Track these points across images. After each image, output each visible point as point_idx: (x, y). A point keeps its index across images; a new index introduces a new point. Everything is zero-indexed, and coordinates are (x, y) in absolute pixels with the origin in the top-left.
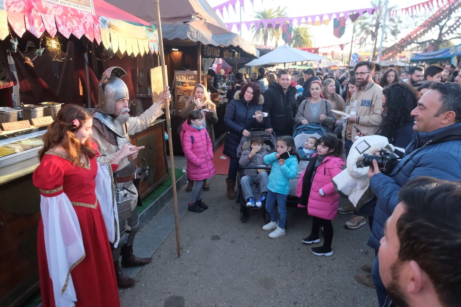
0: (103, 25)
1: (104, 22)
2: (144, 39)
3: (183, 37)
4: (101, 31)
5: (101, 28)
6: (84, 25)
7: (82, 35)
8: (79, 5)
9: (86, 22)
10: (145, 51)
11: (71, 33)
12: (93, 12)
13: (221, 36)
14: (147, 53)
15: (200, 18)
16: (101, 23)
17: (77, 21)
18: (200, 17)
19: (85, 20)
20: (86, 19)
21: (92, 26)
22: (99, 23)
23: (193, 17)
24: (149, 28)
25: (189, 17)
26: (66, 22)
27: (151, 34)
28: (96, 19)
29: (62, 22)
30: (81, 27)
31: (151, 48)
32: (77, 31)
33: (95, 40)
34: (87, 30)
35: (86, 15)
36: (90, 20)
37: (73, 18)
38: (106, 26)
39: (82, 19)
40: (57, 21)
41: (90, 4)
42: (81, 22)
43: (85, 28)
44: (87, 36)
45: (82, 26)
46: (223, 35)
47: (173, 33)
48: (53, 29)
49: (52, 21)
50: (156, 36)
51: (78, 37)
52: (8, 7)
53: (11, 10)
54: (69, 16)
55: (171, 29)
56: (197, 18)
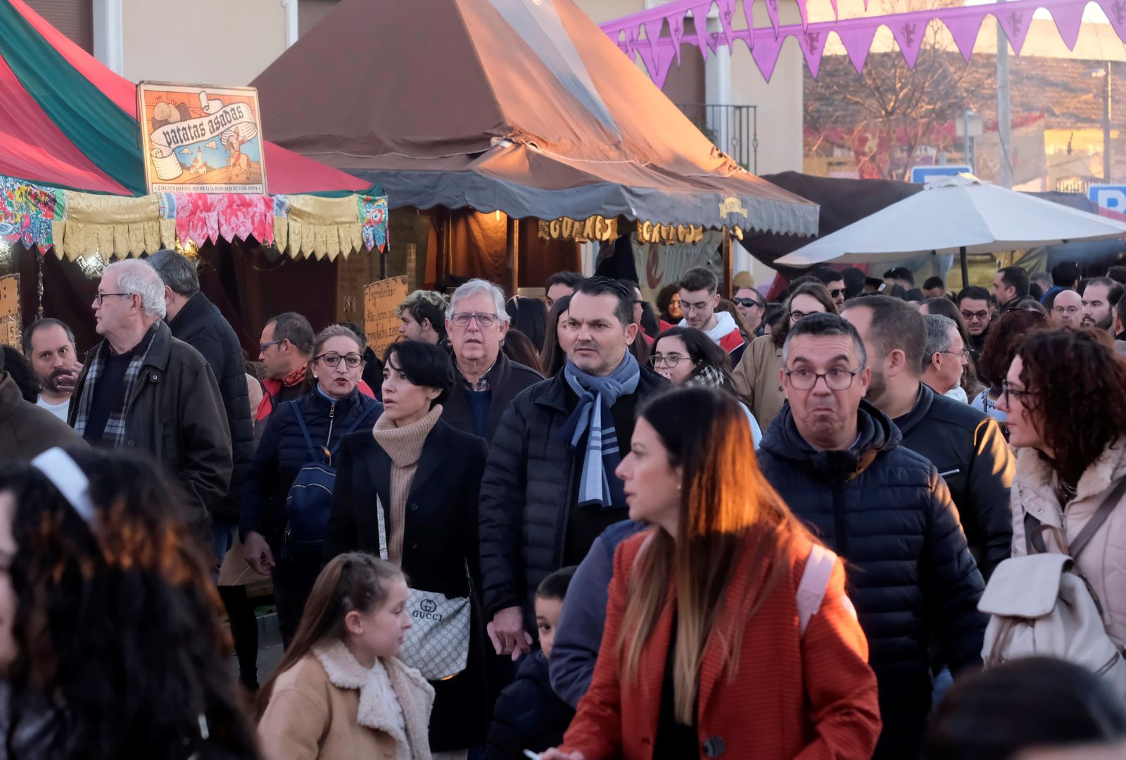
0: (279, 210)
1: (281, 205)
2: (352, 223)
3: (457, 202)
4: (274, 221)
5: (275, 217)
6: (253, 218)
7: (247, 234)
8: (247, 186)
9: (255, 213)
10: (353, 248)
11: (234, 233)
12: (265, 193)
13: (566, 191)
14: (358, 250)
15: (513, 143)
16: (275, 207)
17: (244, 213)
18: (514, 140)
19: (255, 209)
20: (256, 207)
21: (264, 218)
22: (273, 209)
23: (494, 140)
24: (365, 197)
25: (486, 139)
26: (230, 218)
27: (370, 208)
28: (268, 204)
29: (226, 220)
30: (248, 222)
31: (368, 240)
32: (242, 229)
33: (265, 240)
34: (256, 225)
35: (256, 200)
36: (261, 207)
37: (240, 210)
38: (284, 213)
39: (250, 209)
40: (220, 219)
41: (261, 180)
42: (248, 214)
43: (253, 223)
44: (255, 235)
45: (250, 220)
46: (572, 190)
47: (431, 191)
48: (215, 232)
49: (215, 221)
50: (380, 211)
51: (242, 239)
52: (178, 213)
53: (180, 216)
54: (235, 207)
55: (425, 181)
56: (507, 145)
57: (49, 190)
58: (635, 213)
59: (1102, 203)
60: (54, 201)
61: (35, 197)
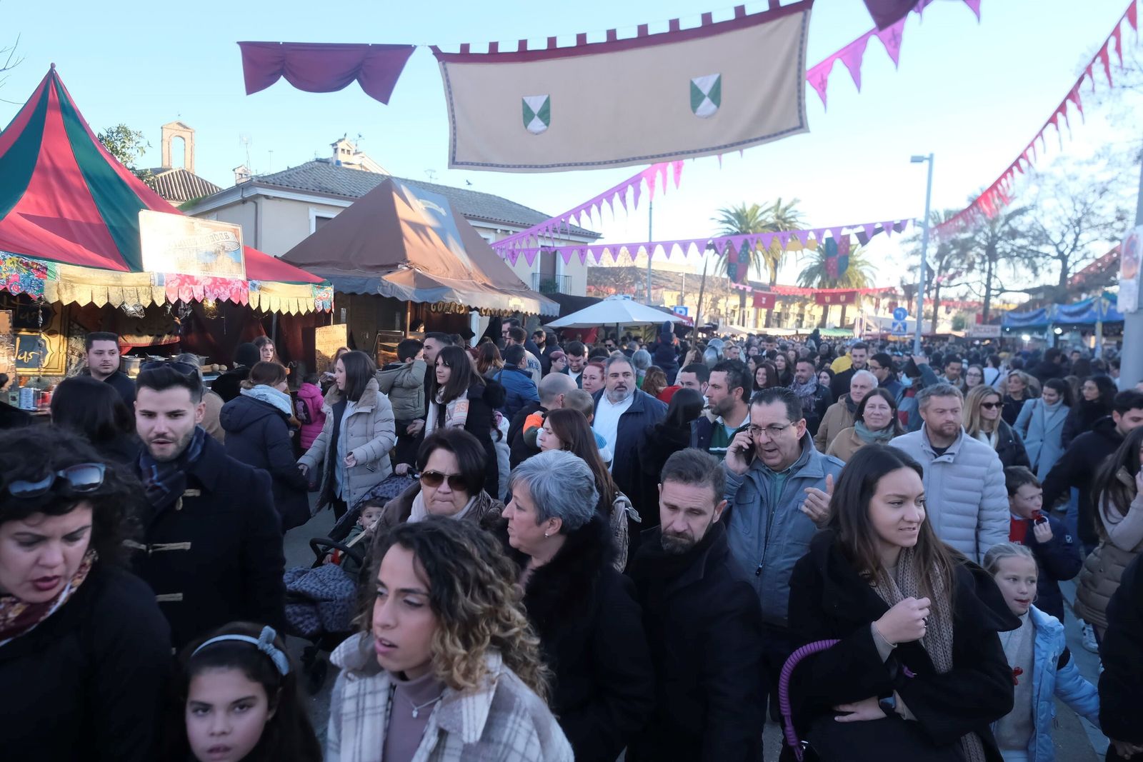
0: (253, 288)
1: (254, 285)
2: (309, 297)
3: (373, 292)
4: (249, 293)
5: (249, 291)
6: (232, 290)
7: (227, 299)
10: (309, 310)
11: (216, 297)
12: (243, 278)
14: (311, 311)
15: (409, 268)
16: (250, 287)
17: (225, 288)
19: (233, 286)
20: (235, 284)
21: (240, 291)
23: (399, 266)
24: (318, 286)
25: (396, 265)
26: (213, 290)
27: (321, 291)
28: (245, 285)
29: (210, 290)
30: (228, 293)
31: (319, 307)
33: (240, 302)
34: (234, 294)
35: (235, 281)
36: (239, 285)
37: (222, 286)
38: (256, 289)
39: (230, 285)
40: (206, 289)
42: (228, 289)
43: (231, 292)
44: (233, 299)
48: (201, 296)
49: (201, 290)
50: (328, 293)
52: (167, 284)
53: (169, 286)
54: (218, 284)
55: (361, 282)
56: (406, 268)
57: (41, 262)
58: (461, 301)
59: (678, 312)
60: (47, 269)
61: (27, 264)
